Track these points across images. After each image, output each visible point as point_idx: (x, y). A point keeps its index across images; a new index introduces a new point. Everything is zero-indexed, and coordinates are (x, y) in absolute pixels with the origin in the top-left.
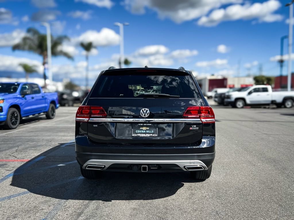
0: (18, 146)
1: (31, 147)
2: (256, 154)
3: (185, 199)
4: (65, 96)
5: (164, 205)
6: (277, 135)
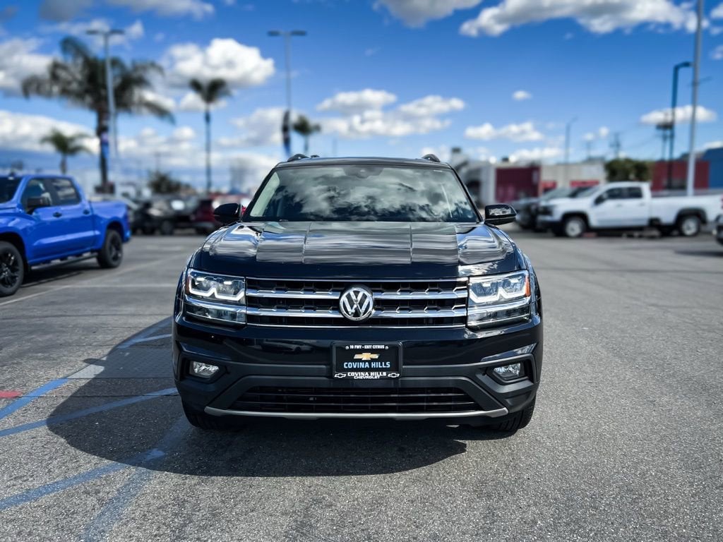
1: (36, 350)
2: (648, 367)
4: (155, 212)
6: (685, 307)
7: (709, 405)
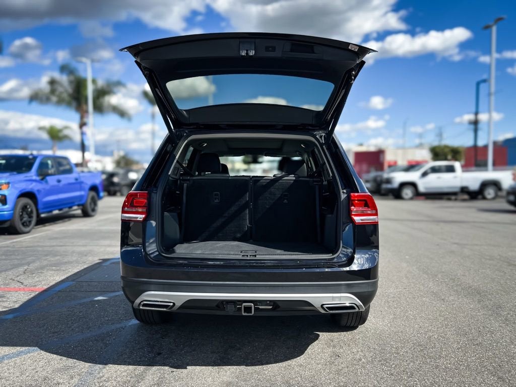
0: (28, 264)
1: (51, 265)
2: (444, 280)
3: (323, 365)
4: (116, 180)
5: (283, 377)
6: (477, 245)
7: (479, 302)
